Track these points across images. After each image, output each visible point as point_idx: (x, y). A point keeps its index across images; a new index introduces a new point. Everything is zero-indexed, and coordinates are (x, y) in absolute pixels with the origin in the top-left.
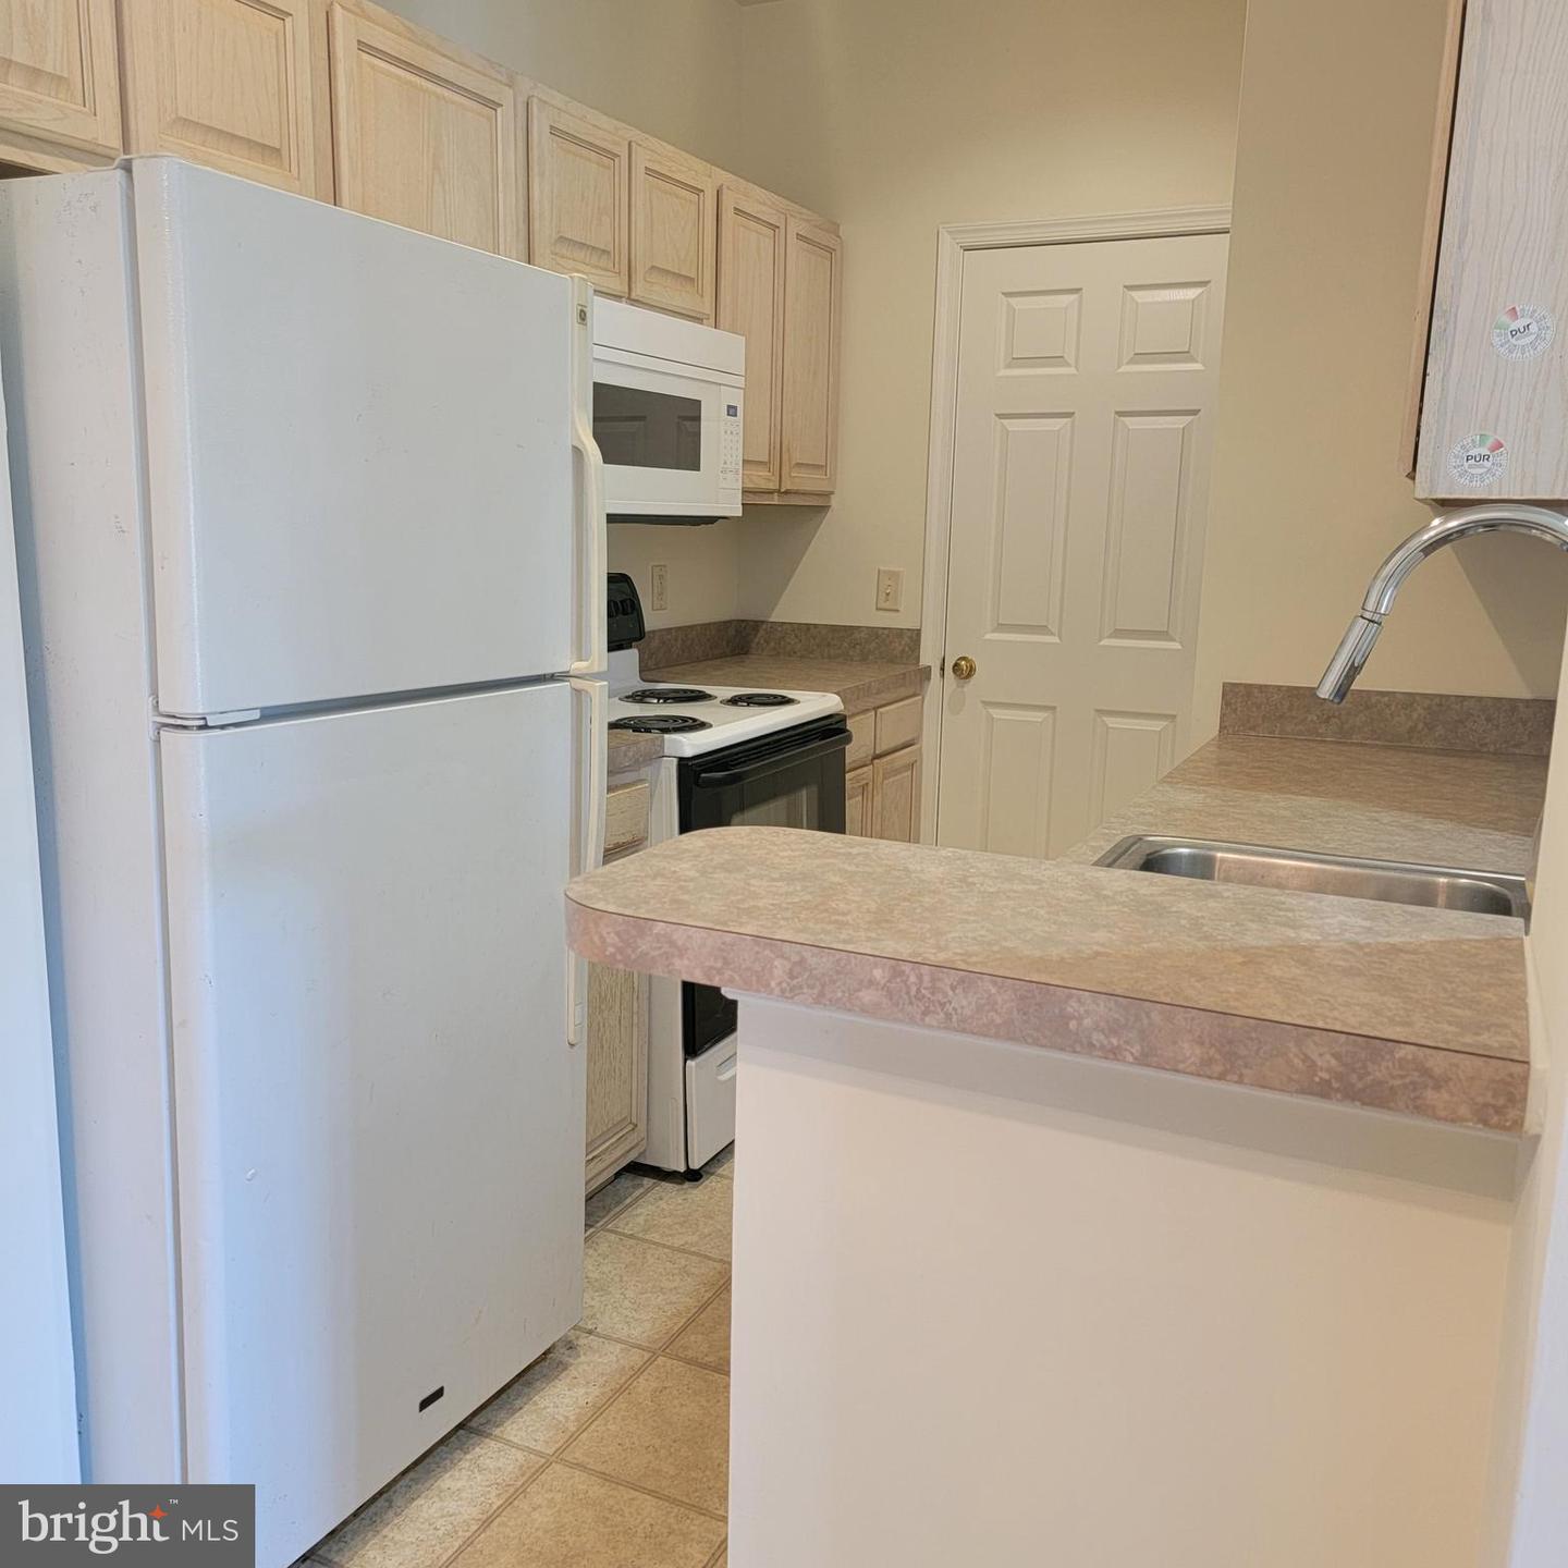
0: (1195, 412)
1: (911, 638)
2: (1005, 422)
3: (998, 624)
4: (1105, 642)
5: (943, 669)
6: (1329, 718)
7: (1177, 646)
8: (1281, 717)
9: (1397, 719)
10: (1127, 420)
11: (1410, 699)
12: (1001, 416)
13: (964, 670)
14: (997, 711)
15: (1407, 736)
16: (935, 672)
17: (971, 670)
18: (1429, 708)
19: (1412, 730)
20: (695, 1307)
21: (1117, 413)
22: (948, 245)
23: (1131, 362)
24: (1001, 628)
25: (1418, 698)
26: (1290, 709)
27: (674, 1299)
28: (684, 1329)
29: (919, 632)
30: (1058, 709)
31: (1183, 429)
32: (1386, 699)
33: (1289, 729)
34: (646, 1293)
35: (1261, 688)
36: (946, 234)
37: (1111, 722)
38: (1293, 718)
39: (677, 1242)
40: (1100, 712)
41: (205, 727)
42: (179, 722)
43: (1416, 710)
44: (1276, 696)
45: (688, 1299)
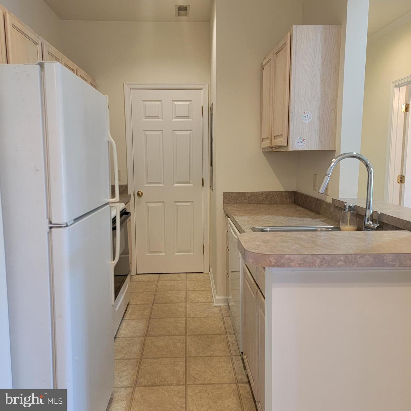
0: (191, 130)
1: (125, 187)
2: (145, 132)
3: (148, 182)
4: (175, 185)
5: (134, 194)
6: (246, 198)
7: (192, 185)
8: (236, 199)
9: (260, 197)
10: (175, 132)
11: (262, 193)
12: (144, 131)
13: (139, 195)
14: (150, 204)
15: (262, 201)
16: (132, 196)
17: (142, 194)
18: (266, 194)
19: (263, 199)
20: (136, 372)
21: (173, 130)
22: (127, 88)
23: (175, 118)
24: (149, 183)
25: (264, 193)
26: (238, 197)
27: (129, 372)
28: (137, 378)
29: (127, 185)
30: (165, 202)
31: (189, 134)
32: (257, 193)
33: (238, 202)
34: (120, 373)
35: (232, 193)
36: (126, 85)
37: (179, 204)
38: (239, 199)
39: (119, 358)
40: (175, 202)
41: (67, 226)
42: (59, 226)
43: (263, 195)
44: (235, 195)
45: (133, 371)
